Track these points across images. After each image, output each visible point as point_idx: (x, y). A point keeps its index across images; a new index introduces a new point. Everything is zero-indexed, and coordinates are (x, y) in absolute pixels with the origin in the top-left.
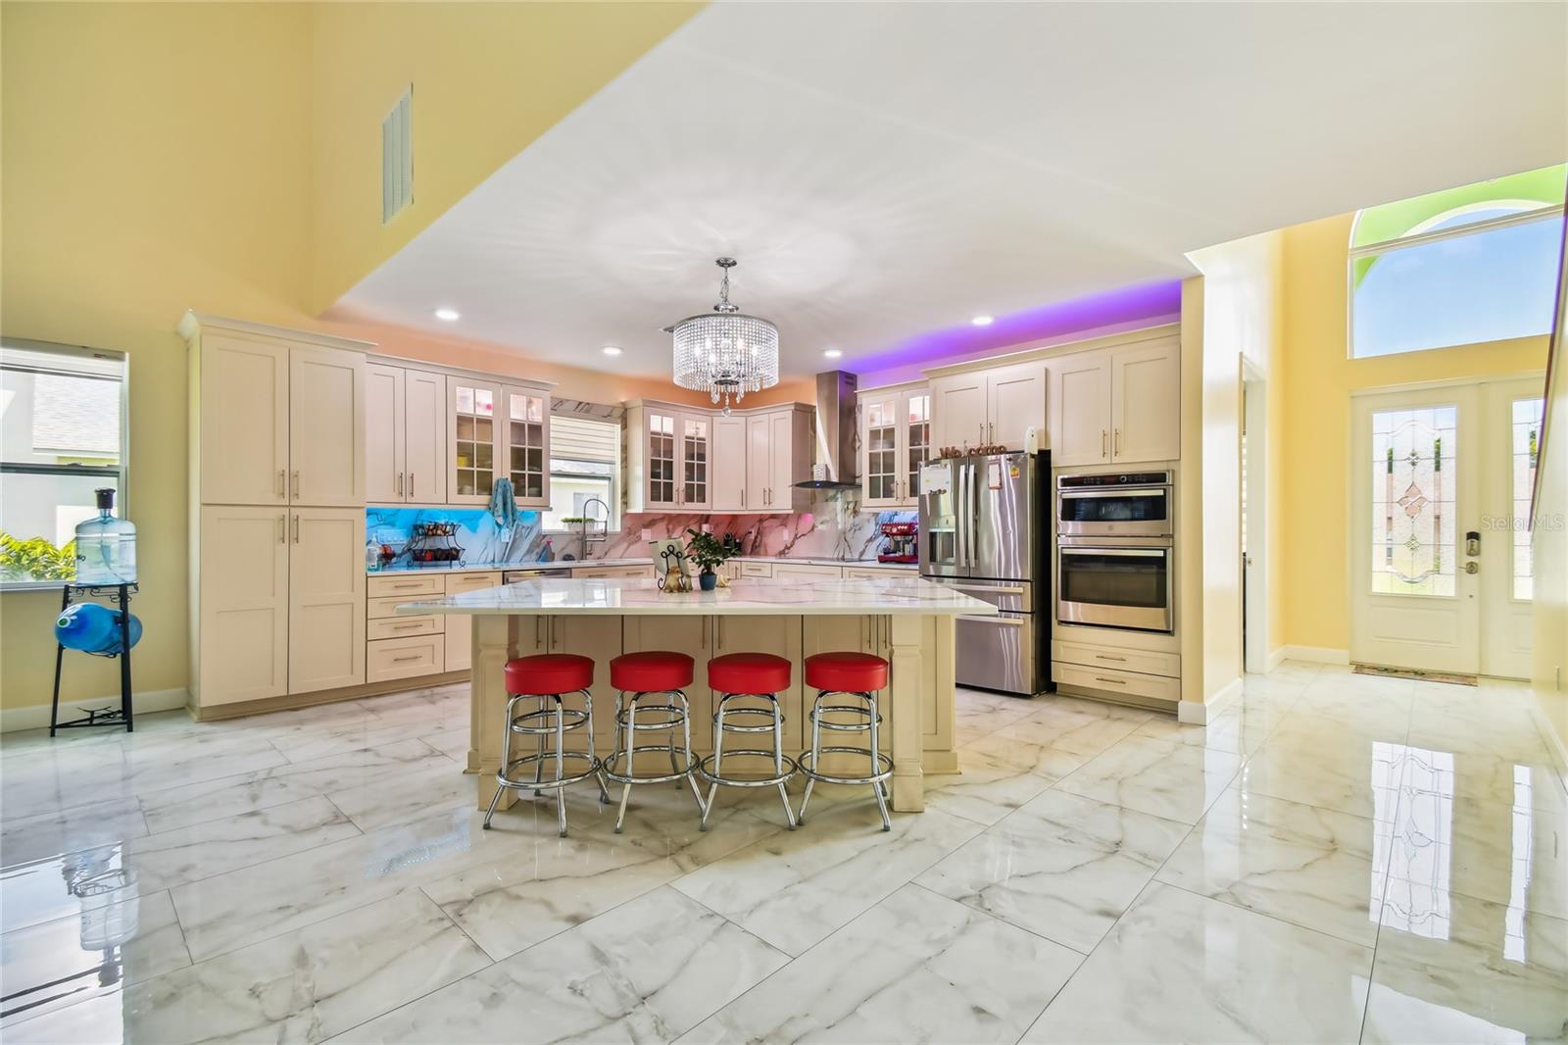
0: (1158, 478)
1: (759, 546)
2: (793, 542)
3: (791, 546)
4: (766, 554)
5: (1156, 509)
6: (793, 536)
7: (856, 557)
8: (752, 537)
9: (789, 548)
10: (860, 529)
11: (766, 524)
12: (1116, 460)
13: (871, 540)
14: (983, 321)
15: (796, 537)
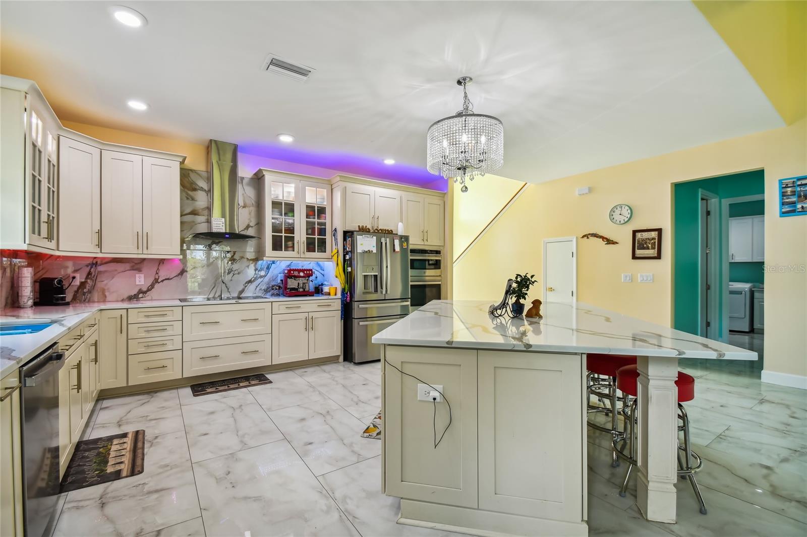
0: (438, 252)
1: (90, 292)
2: (152, 286)
3: (149, 290)
4: (104, 300)
5: (437, 265)
6: (150, 280)
7: (236, 295)
8: (77, 282)
9: (145, 293)
10: (239, 274)
11: (101, 268)
12: (426, 243)
13: (250, 282)
14: (389, 162)
15: (156, 281)
